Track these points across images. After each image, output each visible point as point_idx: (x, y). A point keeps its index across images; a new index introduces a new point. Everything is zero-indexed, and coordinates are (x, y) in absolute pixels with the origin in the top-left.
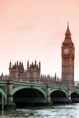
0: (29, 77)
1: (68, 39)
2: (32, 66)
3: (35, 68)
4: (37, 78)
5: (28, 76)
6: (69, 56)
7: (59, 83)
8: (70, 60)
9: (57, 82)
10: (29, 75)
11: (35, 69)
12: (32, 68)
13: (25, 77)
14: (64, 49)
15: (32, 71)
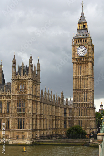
0: (16, 94)
1: (83, 31)
2: (24, 69)
3: (30, 73)
4: (33, 96)
5: (14, 91)
6: (87, 60)
7: (68, 108)
8: (89, 67)
9: (65, 107)
10: (16, 90)
11: (29, 76)
12: (24, 74)
13: (8, 94)
14: (77, 47)
15: (22, 80)
